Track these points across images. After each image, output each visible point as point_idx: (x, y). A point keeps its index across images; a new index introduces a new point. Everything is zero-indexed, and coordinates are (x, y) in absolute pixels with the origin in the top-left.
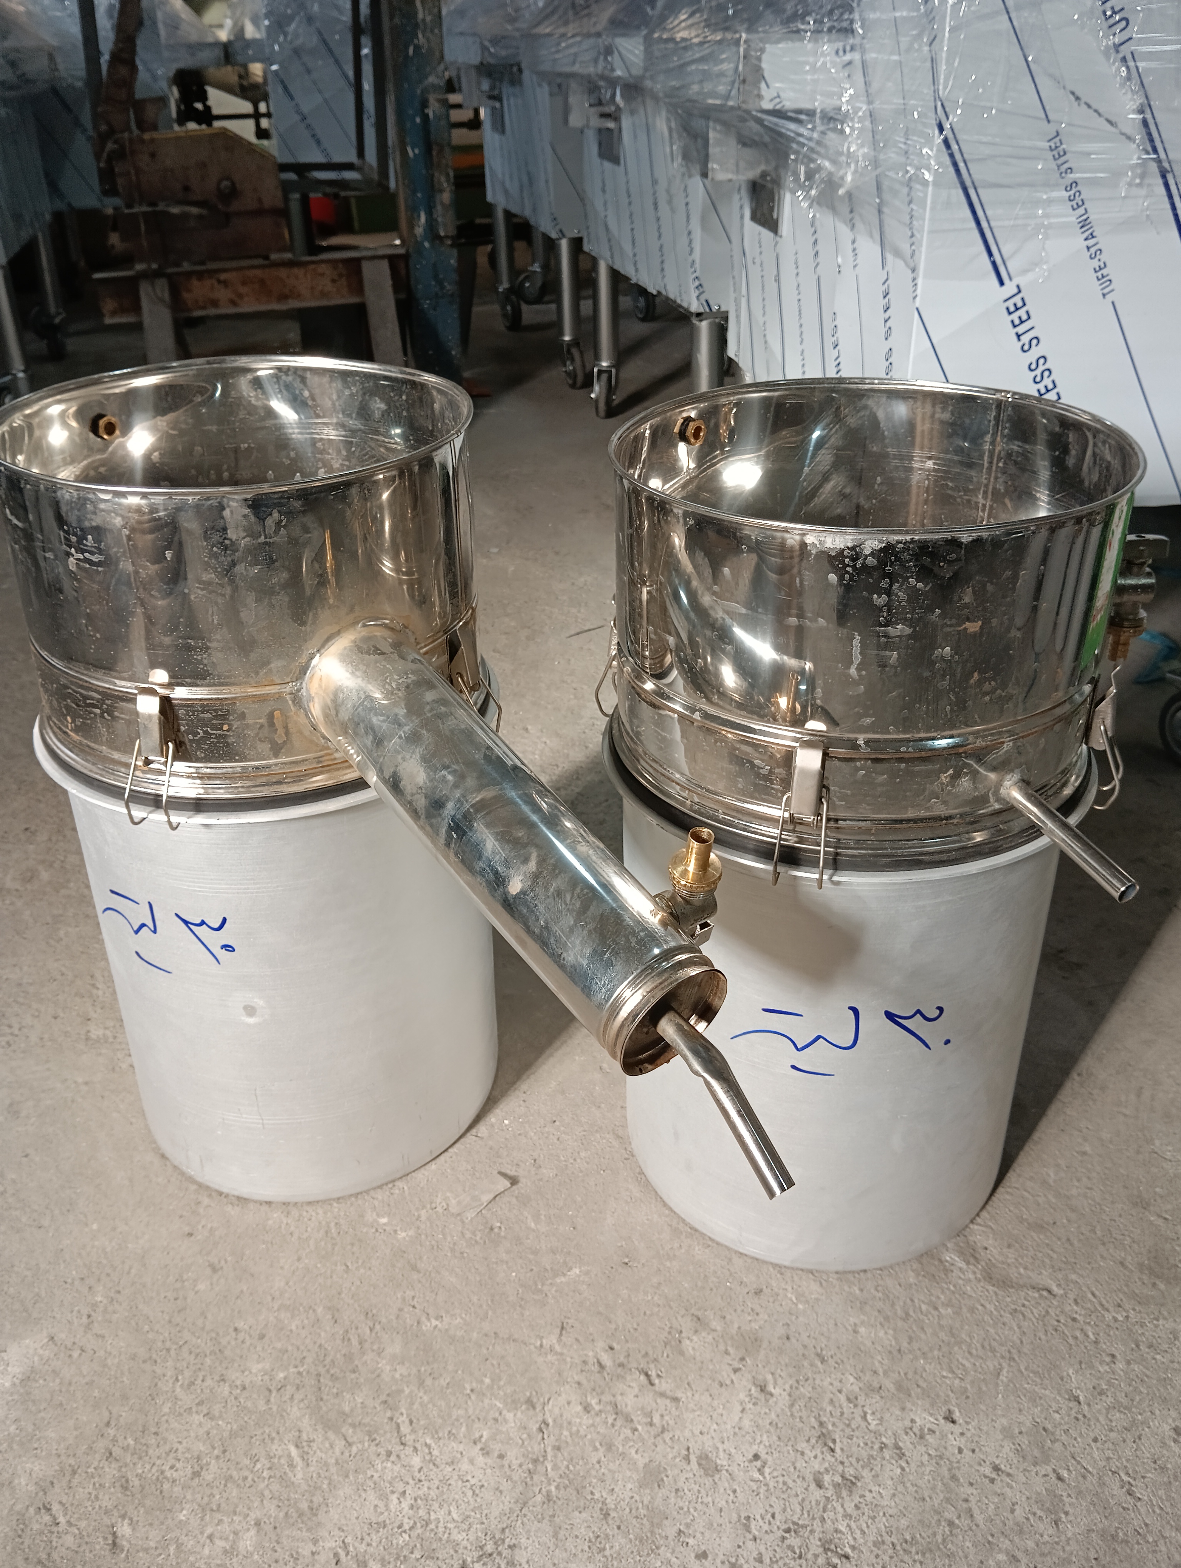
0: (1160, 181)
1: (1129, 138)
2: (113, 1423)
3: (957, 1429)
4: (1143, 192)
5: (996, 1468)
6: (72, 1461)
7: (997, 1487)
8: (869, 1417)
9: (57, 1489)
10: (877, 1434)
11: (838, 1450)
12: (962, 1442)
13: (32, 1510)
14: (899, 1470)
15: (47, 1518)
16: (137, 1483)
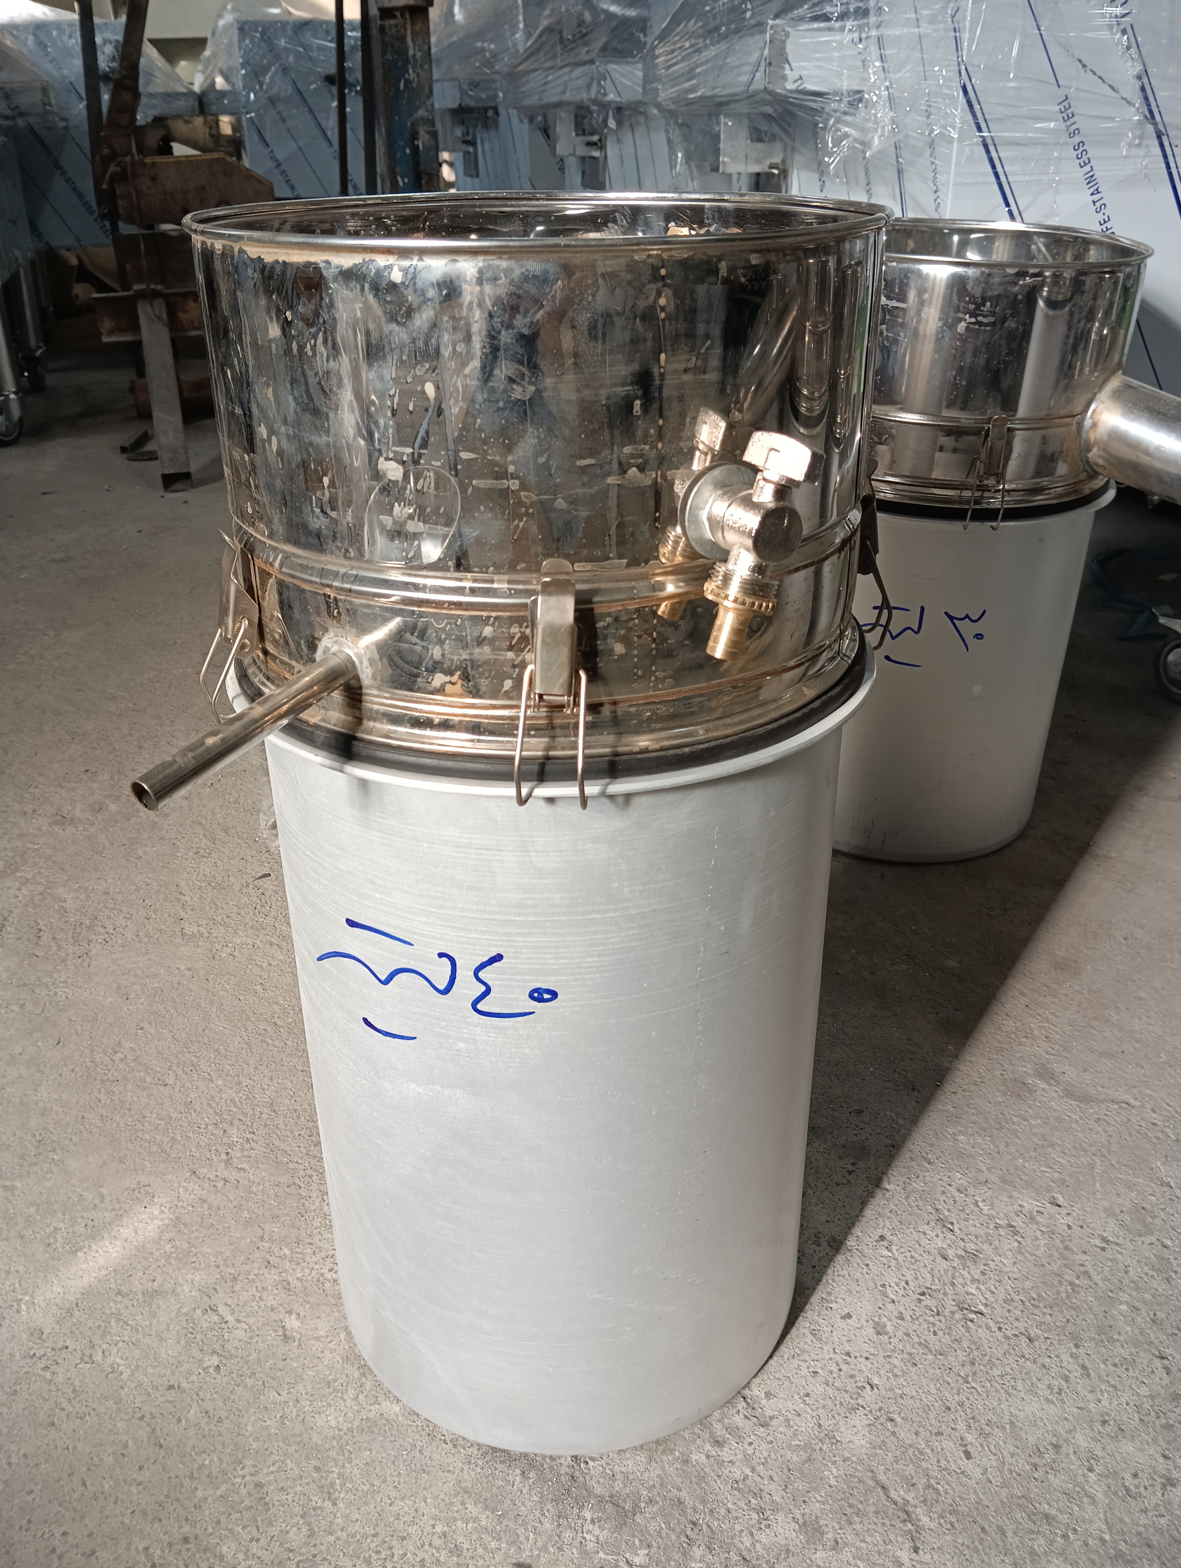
0: (1156, 142)
1: (1129, 103)
2: (266, 1237)
3: (1063, 1211)
4: (1141, 152)
5: (1105, 1240)
6: (232, 1271)
7: (1109, 1254)
8: (980, 1204)
9: (221, 1294)
10: (991, 1217)
11: (956, 1230)
12: (1069, 1220)
13: (198, 1312)
14: (1016, 1244)
15: (216, 1318)
16: (299, 1284)
